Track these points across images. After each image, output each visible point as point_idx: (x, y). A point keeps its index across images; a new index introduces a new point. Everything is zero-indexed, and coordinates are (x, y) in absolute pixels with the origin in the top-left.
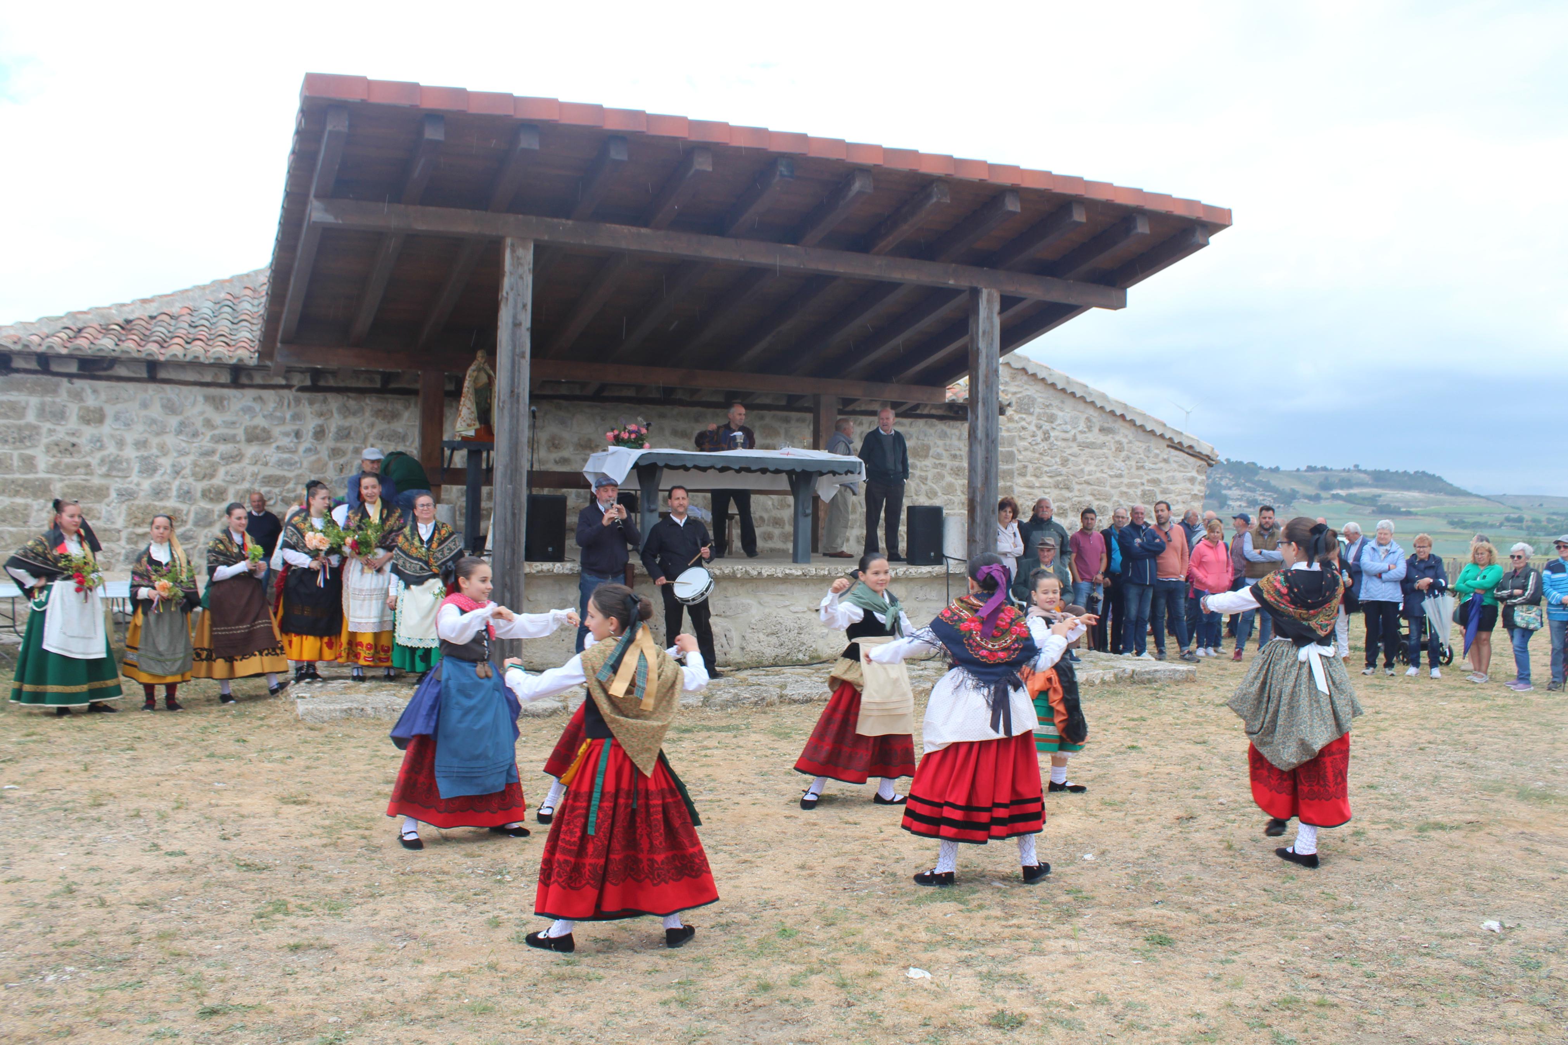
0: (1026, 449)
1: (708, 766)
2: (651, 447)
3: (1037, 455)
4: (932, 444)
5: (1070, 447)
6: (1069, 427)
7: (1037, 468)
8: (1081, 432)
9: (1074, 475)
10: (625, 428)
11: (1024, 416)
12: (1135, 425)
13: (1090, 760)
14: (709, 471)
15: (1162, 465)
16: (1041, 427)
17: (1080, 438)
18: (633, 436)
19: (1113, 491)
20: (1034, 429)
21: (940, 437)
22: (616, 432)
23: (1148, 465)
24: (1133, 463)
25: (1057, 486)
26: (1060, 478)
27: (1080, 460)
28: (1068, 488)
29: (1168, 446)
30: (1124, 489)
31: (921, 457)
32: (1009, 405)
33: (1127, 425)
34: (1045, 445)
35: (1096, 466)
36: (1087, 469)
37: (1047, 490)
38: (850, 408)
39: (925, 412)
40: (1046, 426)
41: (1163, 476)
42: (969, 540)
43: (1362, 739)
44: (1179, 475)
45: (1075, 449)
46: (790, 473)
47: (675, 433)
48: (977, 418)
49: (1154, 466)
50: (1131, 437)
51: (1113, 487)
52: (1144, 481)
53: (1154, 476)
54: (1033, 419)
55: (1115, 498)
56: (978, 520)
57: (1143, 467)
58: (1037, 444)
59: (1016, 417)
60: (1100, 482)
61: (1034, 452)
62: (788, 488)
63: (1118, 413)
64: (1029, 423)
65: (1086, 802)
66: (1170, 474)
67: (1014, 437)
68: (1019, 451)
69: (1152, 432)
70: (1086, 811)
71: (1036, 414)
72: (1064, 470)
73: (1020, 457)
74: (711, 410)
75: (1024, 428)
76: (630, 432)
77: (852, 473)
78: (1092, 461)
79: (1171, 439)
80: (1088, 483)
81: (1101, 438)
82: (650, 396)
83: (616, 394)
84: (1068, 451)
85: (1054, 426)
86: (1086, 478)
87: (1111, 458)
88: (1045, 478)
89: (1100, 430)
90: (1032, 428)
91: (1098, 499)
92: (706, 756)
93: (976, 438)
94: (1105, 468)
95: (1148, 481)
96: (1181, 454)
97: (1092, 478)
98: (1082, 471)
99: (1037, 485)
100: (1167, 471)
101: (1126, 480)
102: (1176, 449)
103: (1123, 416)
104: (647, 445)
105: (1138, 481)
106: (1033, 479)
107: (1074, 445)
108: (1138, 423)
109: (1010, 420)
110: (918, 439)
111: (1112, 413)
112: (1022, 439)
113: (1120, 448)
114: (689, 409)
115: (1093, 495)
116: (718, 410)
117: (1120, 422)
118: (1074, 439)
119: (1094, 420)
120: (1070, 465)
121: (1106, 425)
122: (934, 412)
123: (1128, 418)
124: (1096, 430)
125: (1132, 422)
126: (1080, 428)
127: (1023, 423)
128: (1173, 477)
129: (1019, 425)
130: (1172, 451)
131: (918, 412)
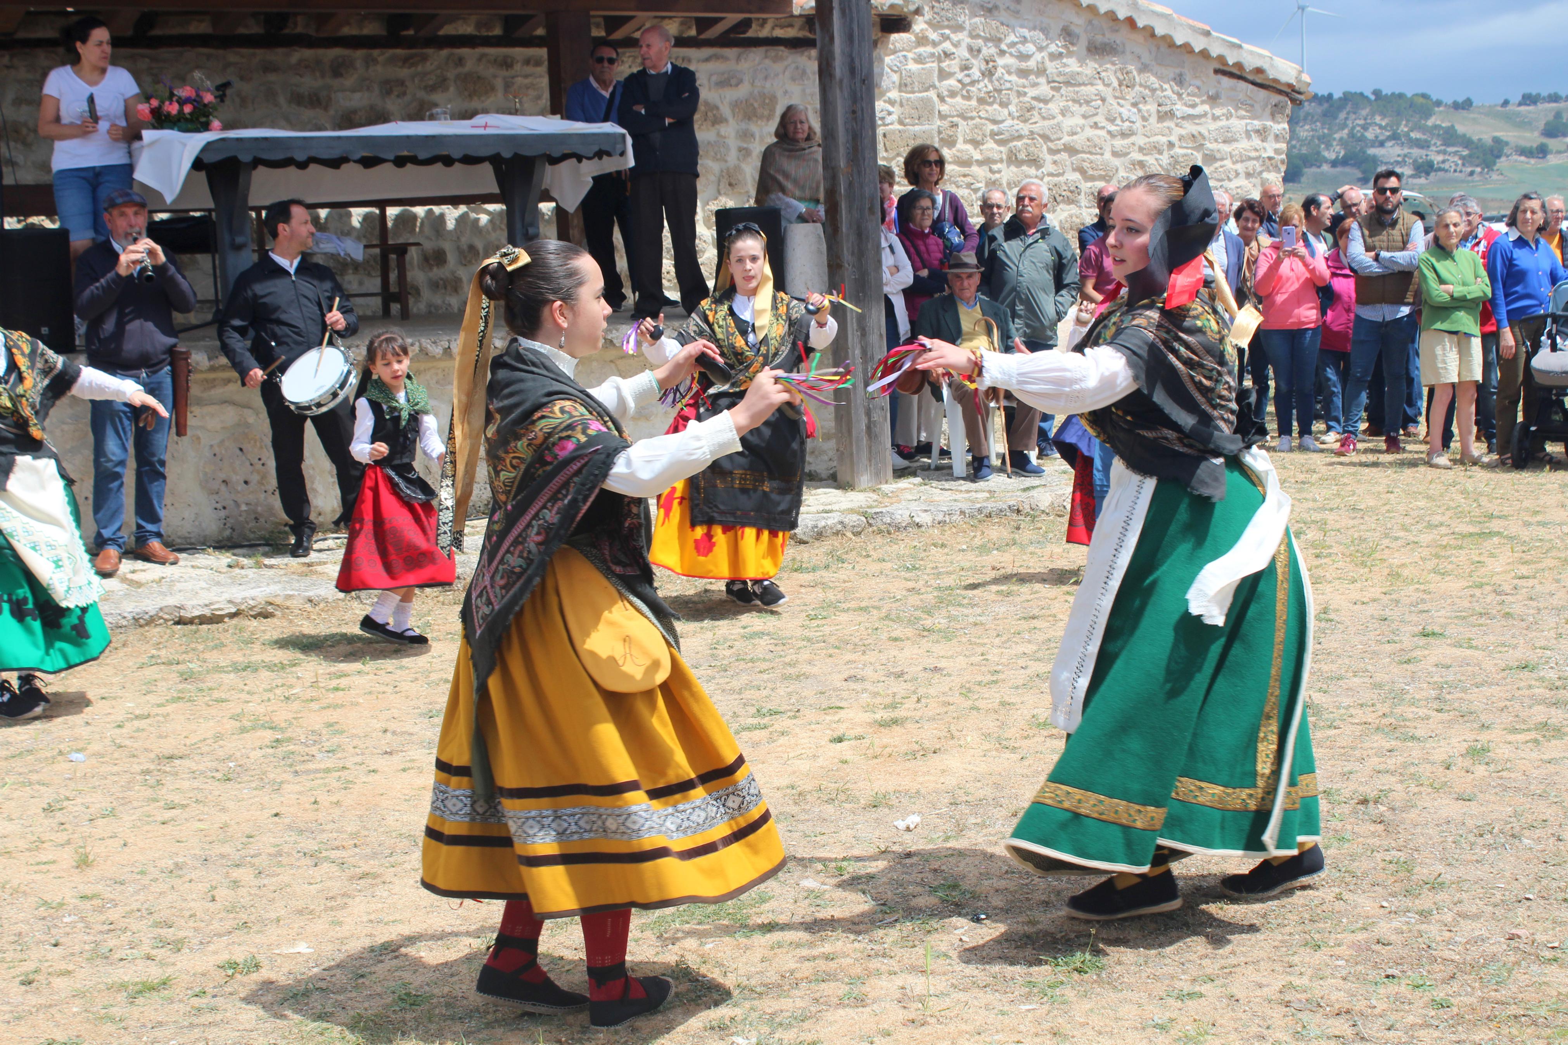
0: (953, 94)
1: (336, 707)
2: (227, 127)
3: (974, 103)
4: (779, 94)
5: (1035, 85)
6: (1030, 48)
7: (976, 126)
8: (1053, 57)
9: (1046, 138)
10: (172, 95)
11: (947, 32)
12: (1153, 35)
13: (1030, 648)
14: (345, 167)
15: (1206, 107)
16: (979, 51)
17: (1052, 67)
18: (187, 109)
19: (1116, 162)
20: (966, 55)
21: (793, 79)
22: (155, 103)
23: (1180, 109)
24: (1151, 107)
25: (1013, 159)
26: (1019, 144)
27: (1054, 107)
28: (1035, 162)
29: (1217, 71)
30: (1137, 156)
31: (761, 117)
32: (918, 11)
33: (1139, 38)
34: (986, 85)
35: (1084, 117)
36: (1069, 123)
37: (995, 167)
38: (618, 35)
39: (764, 33)
40: (989, 50)
41: (1208, 127)
42: (830, 266)
43: (1531, 582)
44: (1238, 124)
45: (1044, 89)
46: (495, 160)
47: (298, 99)
48: (832, 38)
49: (1191, 111)
50: (1146, 58)
51: (1115, 154)
52: (1174, 139)
53: (1190, 128)
54: (962, 36)
55: (1122, 173)
56: (844, 228)
57: (1170, 115)
58: (973, 83)
59: (933, 36)
60: (1094, 148)
61: (968, 98)
62: (496, 190)
63: (1122, 15)
64: (956, 45)
65: (1002, 725)
66: (1223, 123)
67: (931, 71)
68: (942, 99)
69: (1187, 48)
70: (999, 740)
71: (967, 25)
72: (1025, 129)
73: (944, 108)
74: (360, 53)
75: (947, 55)
76: (182, 102)
77: (609, 154)
78: (1075, 108)
79: (1221, 59)
80: (1071, 150)
81: (1091, 67)
82: (242, 30)
83: (177, 31)
84: (1032, 92)
85: (1004, 47)
86: (1066, 139)
87: (1111, 100)
88: (990, 144)
89: (1089, 50)
90: (963, 52)
91: (1092, 178)
92: (337, 689)
93: (831, 76)
94: (1100, 119)
95: (1181, 138)
96: (1242, 85)
97: (1078, 140)
98: (1058, 125)
99: (977, 156)
100: (1215, 118)
101: (1140, 140)
102: (1231, 75)
103: (1131, 22)
104: (216, 123)
105: (1164, 140)
106: (969, 147)
107: (1042, 80)
108: (1160, 31)
109: (922, 40)
110: (752, 84)
111: (1111, 16)
112: (943, 75)
113: (1126, 84)
114: (321, 52)
115: (1082, 171)
116: (376, 52)
117: (1125, 30)
118: (1041, 71)
119: (1077, 30)
120: (1036, 118)
121: (1099, 39)
122: (779, 33)
123: (1140, 24)
124: (1080, 47)
125: (1150, 32)
126: (1053, 48)
127: (947, 45)
128: (1228, 129)
129: (939, 50)
130: (1226, 81)
131: (750, 34)
